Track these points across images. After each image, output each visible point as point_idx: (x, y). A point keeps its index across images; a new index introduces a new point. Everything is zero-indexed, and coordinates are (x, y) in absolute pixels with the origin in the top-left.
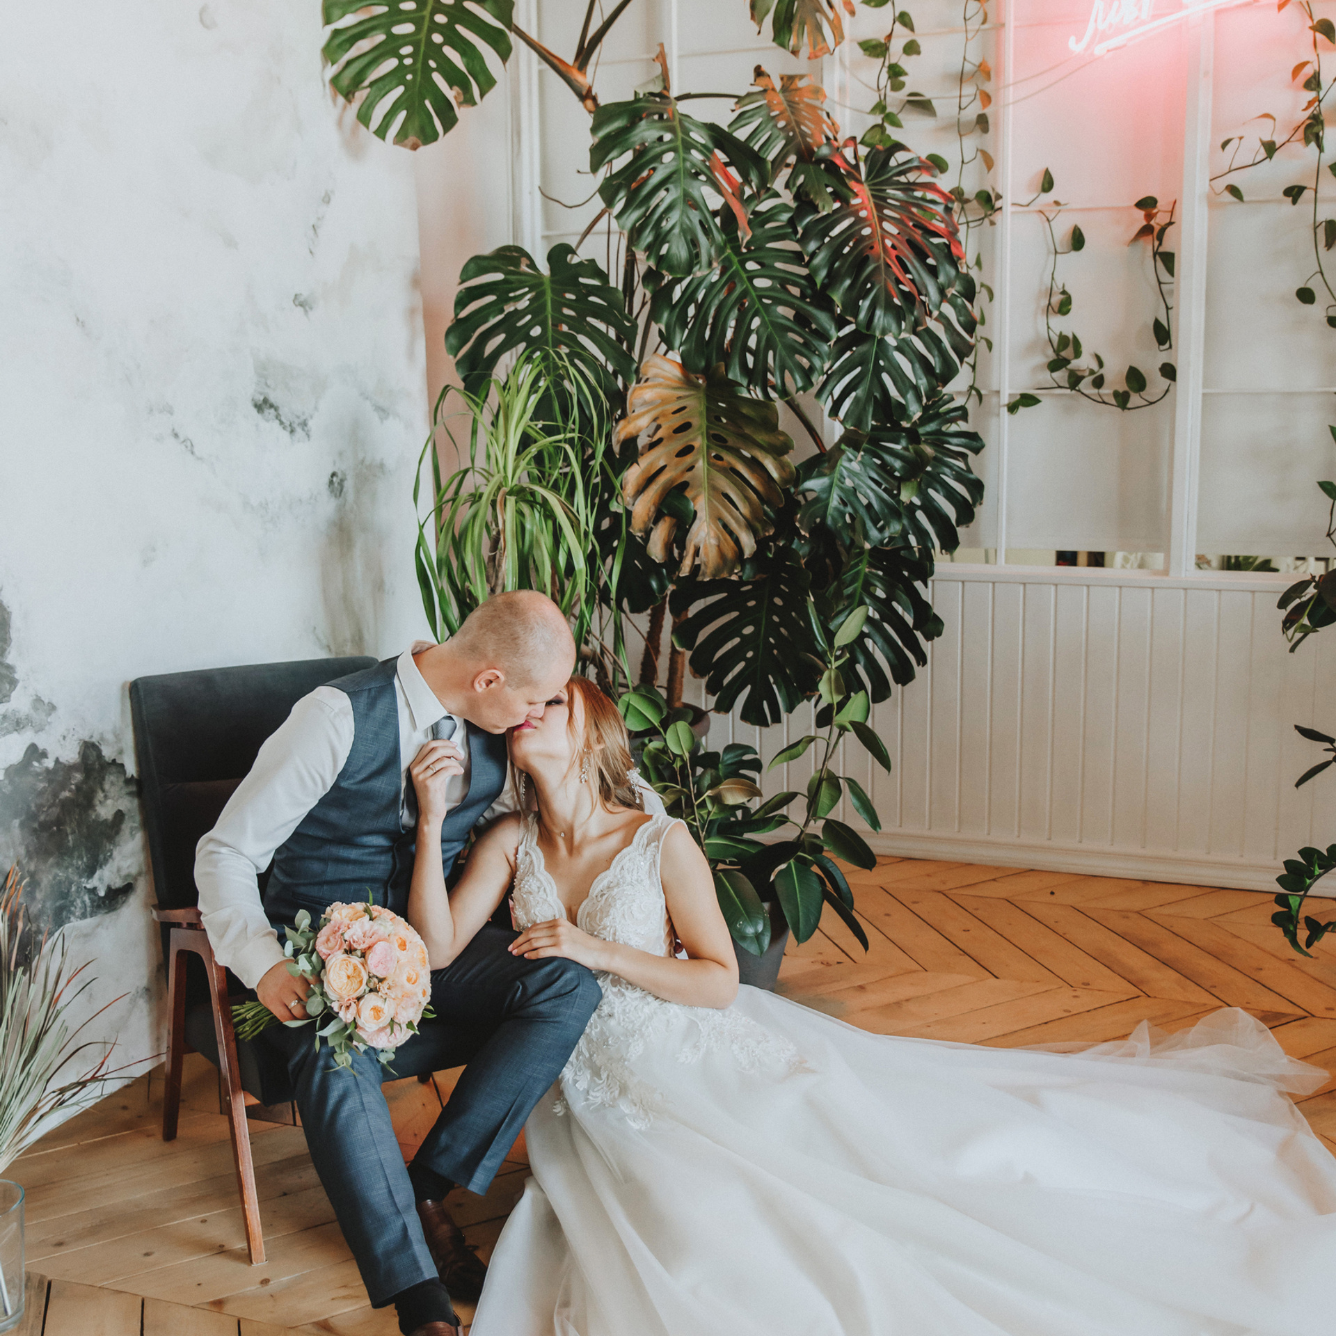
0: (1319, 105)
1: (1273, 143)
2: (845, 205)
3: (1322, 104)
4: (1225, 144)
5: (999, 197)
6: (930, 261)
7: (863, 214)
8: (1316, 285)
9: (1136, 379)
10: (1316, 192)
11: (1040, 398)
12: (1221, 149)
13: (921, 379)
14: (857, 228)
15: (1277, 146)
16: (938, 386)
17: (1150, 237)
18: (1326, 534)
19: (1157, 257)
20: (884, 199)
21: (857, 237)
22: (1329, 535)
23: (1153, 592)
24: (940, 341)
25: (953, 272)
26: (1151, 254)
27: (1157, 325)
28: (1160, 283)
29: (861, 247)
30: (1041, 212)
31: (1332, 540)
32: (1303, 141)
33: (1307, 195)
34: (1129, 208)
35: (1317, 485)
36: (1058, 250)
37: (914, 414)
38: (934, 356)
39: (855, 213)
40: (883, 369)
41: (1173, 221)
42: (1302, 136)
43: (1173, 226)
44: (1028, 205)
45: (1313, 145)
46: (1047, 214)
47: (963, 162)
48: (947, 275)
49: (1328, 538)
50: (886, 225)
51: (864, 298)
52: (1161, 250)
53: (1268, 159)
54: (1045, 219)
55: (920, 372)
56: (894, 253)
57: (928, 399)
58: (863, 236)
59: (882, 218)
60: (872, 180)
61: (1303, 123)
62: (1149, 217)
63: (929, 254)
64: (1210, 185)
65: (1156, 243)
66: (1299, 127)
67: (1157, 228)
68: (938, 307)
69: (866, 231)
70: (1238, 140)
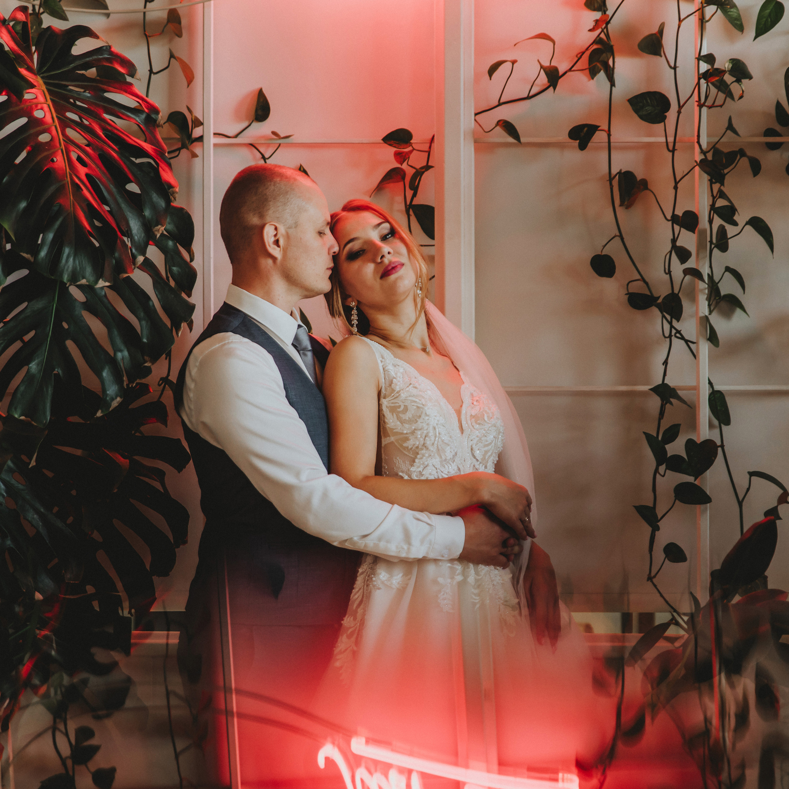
0: (606, 27)
1: (556, 69)
2: (14, 98)
3: (609, 26)
4: (492, 70)
5: (198, 123)
6: (133, 187)
7: (39, 114)
8: (615, 252)
10: (609, 135)
12: (487, 76)
13: (121, 351)
14: (32, 131)
15: (561, 73)
16: (146, 362)
17: (401, 184)
18: (646, 577)
19: (411, 212)
20: (66, 98)
21: (32, 144)
22: (650, 578)
24: (148, 298)
25: (162, 204)
26: (402, 207)
29: (38, 159)
30: (252, 145)
31: (655, 586)
32: (587, 71)
33: (600, 137)
34: (374, 144)
35: (634, 510)
37: (113, 399)
38: (139, 320)
39: (28, 113)
40: (67, 335)
41: (430, 164)
42: (586, 66)
43: (431, 170)
44: (236, 136)
45: (602, 75)
46: (262, 150)
47: (151, 71)
48: (154, 207)
49: (649, 583)
50: (70, 132)
51: (44, 230)
52: (417, 201)
53: (551, 89)
54: (260, 156)
55: (118, 341)
56: (82, 171)
57: (130, 381)
58: (42, 143)
59: (65, 123)
60: (47, 71)
61: (587, 49)
62: (401, 157)
63: (130, 176)
64: (475, 120)
65: (409, 193)
66: (583, 53)
67: (410, 172)
68: (143, 252)
69: (44, 138)
70: (511, 64)
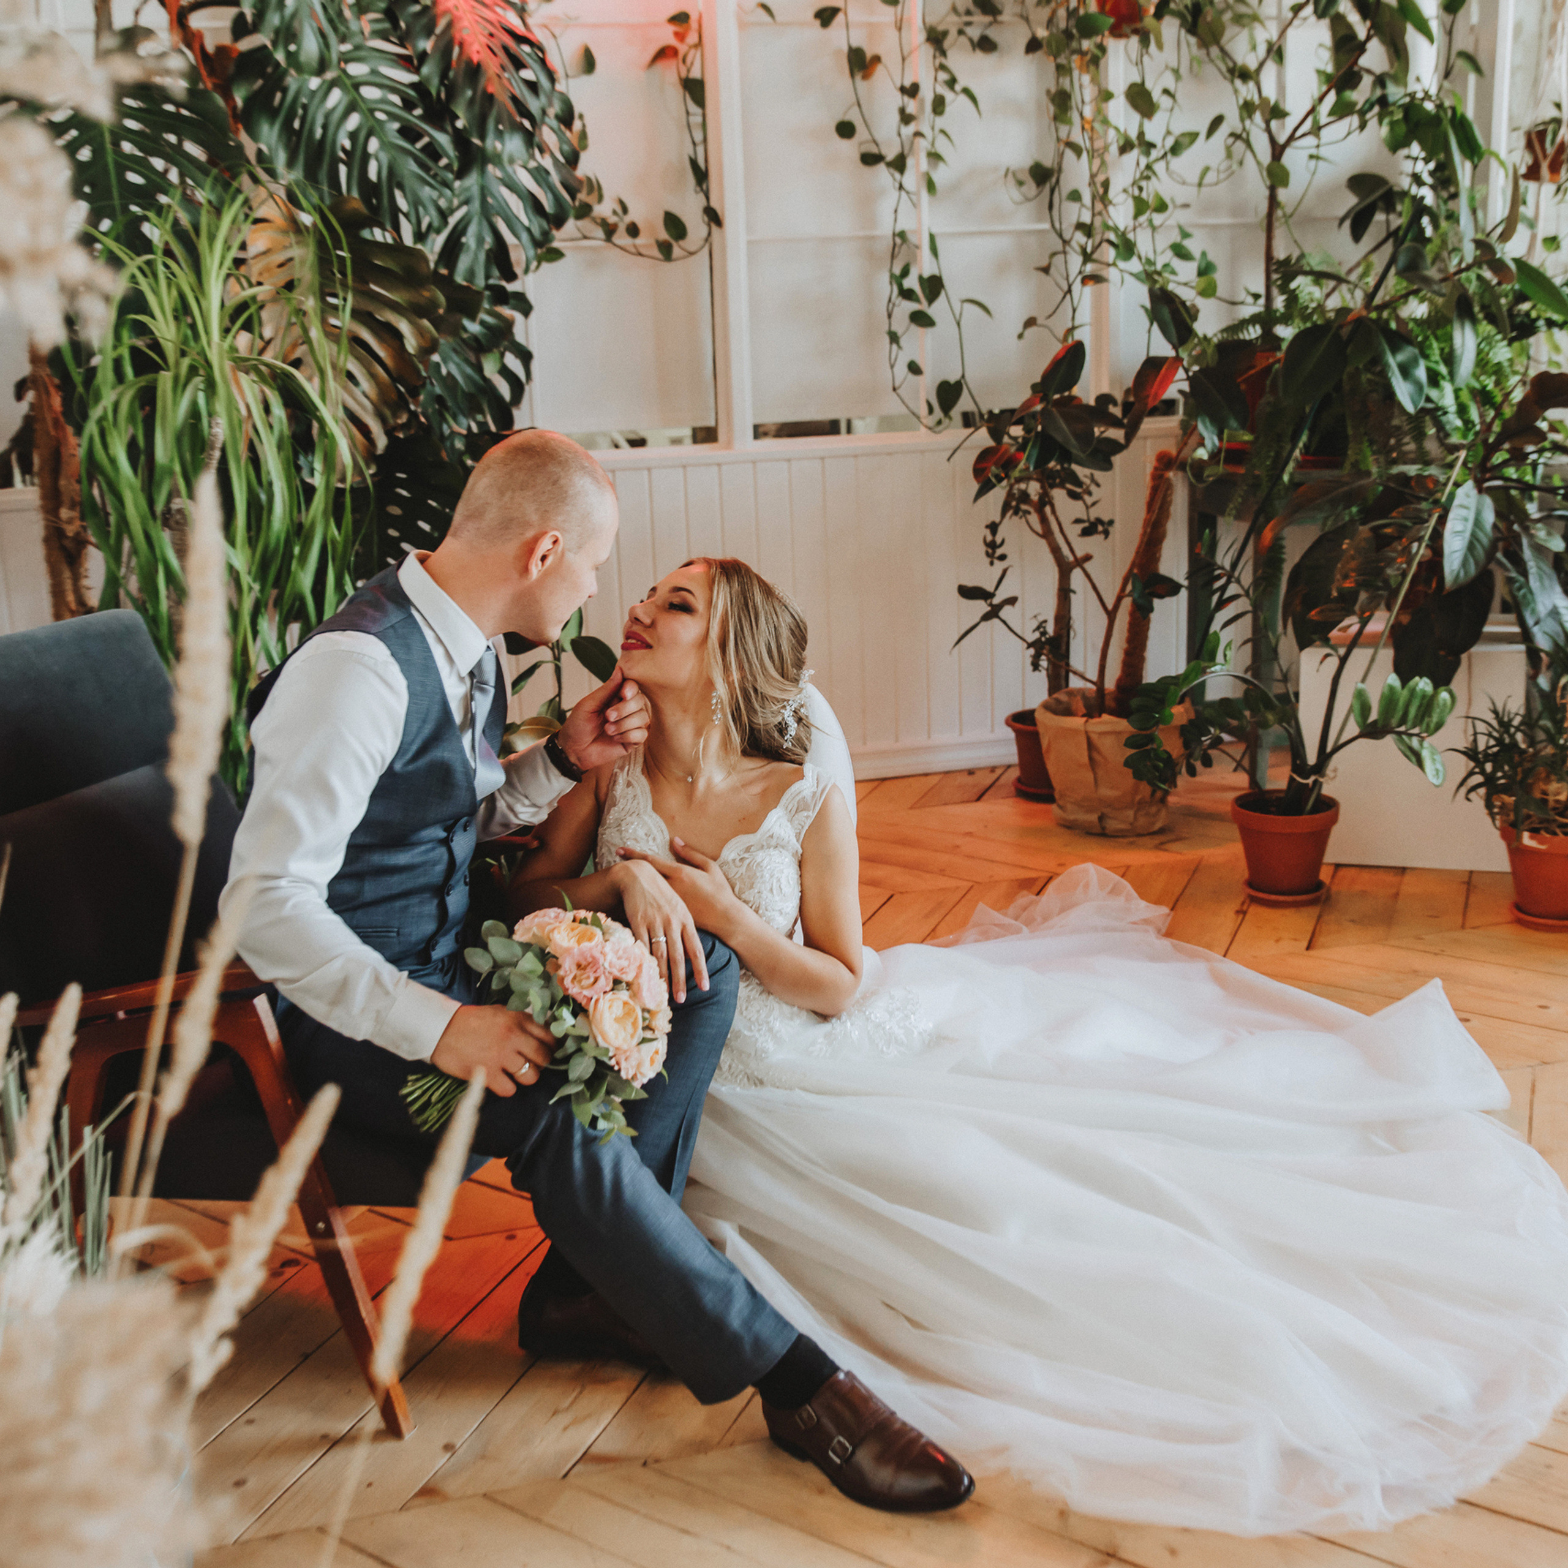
8: (854, 117)
9: (675, 225)
10: (846, 15)
11: (564, 251)
13: (532, 221)
16: (552, 230)
17: (674, 60)
23: (720, 470)
24: (548, 174)
26: (677, 82)
27: (694, 163)
28: (688, 113)
30: (545, 26)
33: (839, 18)
36: (569, 73)
38: (545, 193)
40: (493, 209)
48: (545, 92)
52: (688, 76)
62: (679, 35)
65: (682, 68)
67: (683, 50)
